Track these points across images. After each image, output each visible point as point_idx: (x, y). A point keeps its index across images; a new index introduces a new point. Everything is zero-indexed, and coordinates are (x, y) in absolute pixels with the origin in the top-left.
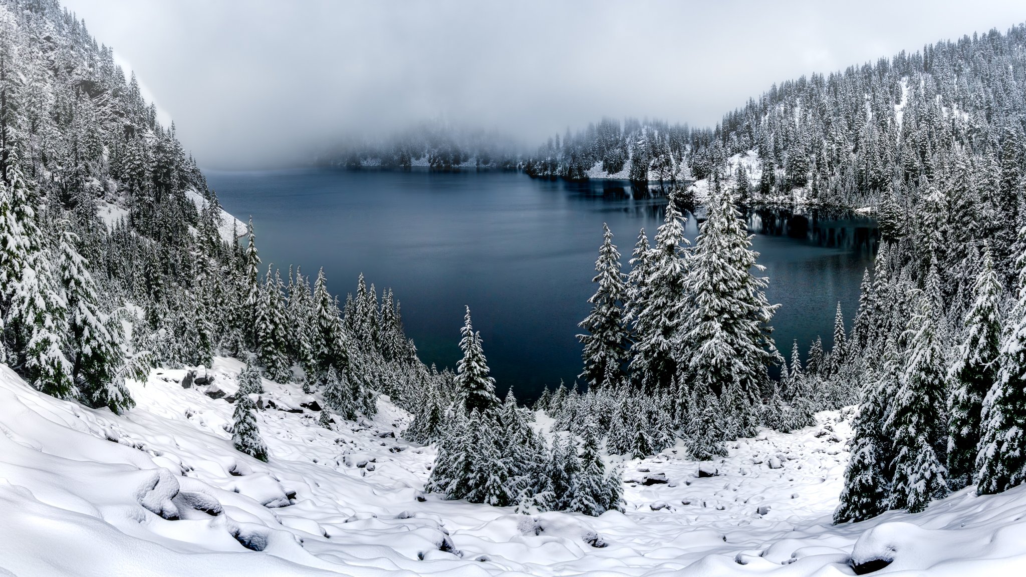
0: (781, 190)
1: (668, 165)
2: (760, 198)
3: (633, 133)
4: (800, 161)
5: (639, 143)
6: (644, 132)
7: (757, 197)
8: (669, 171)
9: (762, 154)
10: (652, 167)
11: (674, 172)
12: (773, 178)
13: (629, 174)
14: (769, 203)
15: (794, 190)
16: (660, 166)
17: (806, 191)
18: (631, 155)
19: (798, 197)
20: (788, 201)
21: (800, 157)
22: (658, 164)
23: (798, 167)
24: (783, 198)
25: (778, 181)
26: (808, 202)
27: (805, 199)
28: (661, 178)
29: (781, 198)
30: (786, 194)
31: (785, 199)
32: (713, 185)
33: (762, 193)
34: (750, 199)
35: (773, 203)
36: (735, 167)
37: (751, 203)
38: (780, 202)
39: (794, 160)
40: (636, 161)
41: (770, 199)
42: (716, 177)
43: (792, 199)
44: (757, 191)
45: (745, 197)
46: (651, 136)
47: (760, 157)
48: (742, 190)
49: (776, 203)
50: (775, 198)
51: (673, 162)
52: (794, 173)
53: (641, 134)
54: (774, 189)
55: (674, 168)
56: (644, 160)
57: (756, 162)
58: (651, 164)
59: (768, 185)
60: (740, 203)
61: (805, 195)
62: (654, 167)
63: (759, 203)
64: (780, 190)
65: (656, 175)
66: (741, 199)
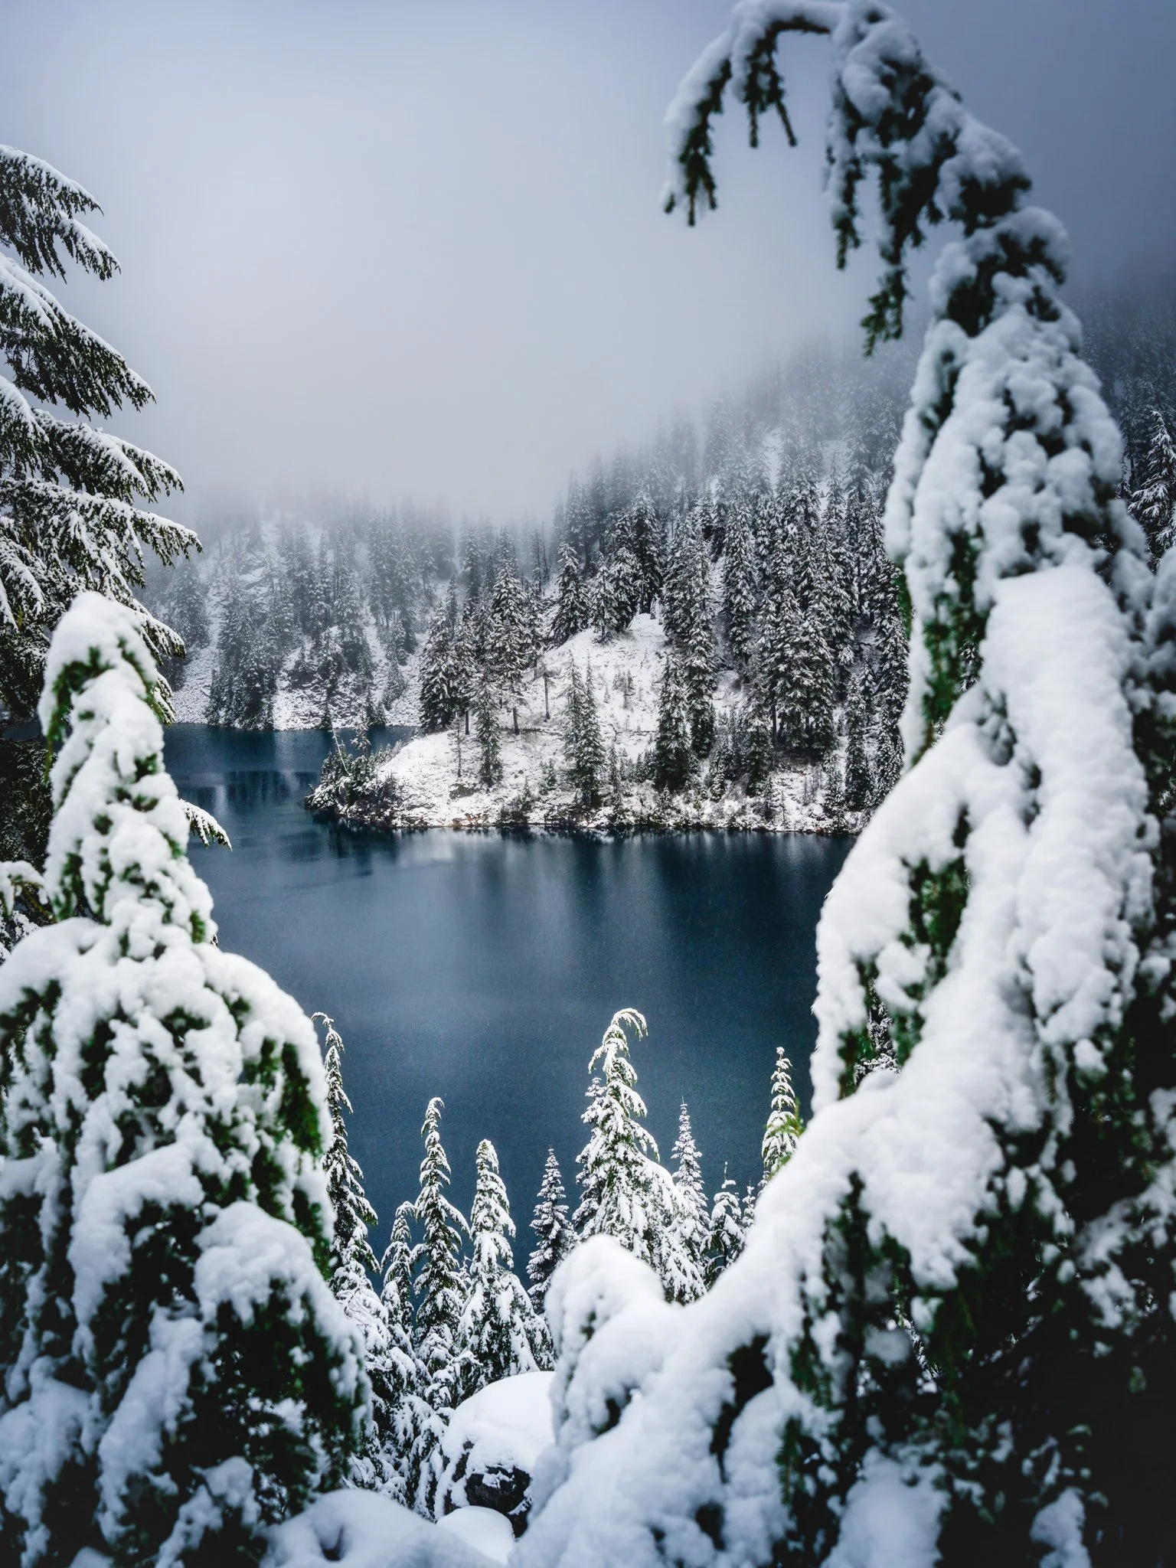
0: (731, 775)
1: (354, 666)
2: (652, 805)
3: (226, 541)
4: (807, 662)
5: (249, 578)
6: (270, 535)
7: (640, 801)
8: (358, 690)
9: (678, 634)
10: (292, 674)
11: (378, 696)
12: (704, 730)
13: (204, 702)
14: (685, 827)
15: (776, 778)
16: (324, 670)
17: (825, 779)
18: (215, 630)
19: (790, 804)
20: (753, 819)
21: (805, 646)
22: (316, 663)
23: (797, 685)
24: (736, 806)
25: (725, 742)
26: (827, 823)
27: (818, 810)
28: (327, 720)
29: (730, 805)
30: (750, 792)
31: (742, 812)
32: (473, 752)
33: (658, 787)
34: (608, 810)
35: (699, 827)
36: (562, 684)
37: (617, 829)
38: (722, 823)
39: (782, 659)
40: (233, 649)
41: (690, 810)
42: (487, 722)
43: (768, 813)
44: (640, 778)
45: (594, 802)
46: (294, 550)
47: (668, 644)
48: (583, 775)
49: (710, 827)
50: (708, 807)
51: (378, 652)
52: (781, 708)
53: (255, 544)
54: (705, 768)
55: (381, 679)
56: (260, 646)
57: (653, 660)
58: (290, 665)
59: (681, 754)
60: (572, 826)
61: (820, 798)
62: (300, 678)
63: (645, 825)
64: (728, 775)
65: (307, 707)
66: (577, 810)
